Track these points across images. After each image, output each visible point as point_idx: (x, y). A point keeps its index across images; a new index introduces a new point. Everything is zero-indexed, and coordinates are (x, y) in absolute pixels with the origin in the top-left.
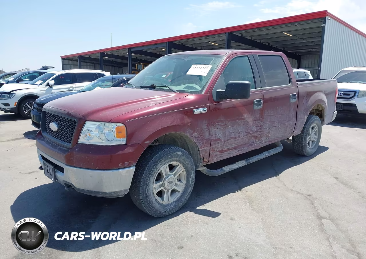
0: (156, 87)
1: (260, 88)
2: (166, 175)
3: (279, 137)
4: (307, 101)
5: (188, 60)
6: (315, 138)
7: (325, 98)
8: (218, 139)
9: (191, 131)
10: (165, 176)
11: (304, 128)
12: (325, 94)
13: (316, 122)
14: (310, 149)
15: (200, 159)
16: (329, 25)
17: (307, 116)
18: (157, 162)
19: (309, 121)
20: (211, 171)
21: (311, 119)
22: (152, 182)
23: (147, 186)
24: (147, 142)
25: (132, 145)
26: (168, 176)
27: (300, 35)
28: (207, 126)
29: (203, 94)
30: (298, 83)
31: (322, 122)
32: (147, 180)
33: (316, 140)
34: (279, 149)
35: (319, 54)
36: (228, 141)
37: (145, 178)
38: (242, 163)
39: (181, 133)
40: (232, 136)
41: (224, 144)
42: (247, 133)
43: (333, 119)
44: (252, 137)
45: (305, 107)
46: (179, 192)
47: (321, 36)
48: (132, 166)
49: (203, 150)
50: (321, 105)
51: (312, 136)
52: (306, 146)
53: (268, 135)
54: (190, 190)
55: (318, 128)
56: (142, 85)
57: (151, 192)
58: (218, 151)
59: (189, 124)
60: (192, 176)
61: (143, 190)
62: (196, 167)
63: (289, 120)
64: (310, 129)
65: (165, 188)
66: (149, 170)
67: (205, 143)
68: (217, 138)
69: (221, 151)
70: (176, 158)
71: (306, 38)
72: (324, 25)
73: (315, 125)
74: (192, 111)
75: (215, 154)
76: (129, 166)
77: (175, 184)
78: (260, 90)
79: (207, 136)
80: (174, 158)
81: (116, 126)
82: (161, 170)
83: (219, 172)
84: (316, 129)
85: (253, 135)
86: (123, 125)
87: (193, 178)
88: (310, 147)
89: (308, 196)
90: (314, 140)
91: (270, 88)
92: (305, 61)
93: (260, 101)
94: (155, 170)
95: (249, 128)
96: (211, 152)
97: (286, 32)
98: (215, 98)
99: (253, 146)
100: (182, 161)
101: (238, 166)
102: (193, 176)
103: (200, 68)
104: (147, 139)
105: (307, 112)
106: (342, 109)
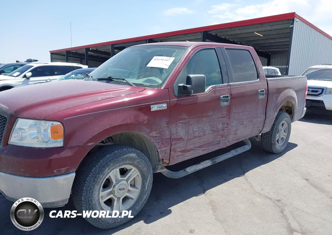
0: (113, 80)
1: (227, 83)
2: (116, 181)
3: (247, 134)
4: (277, 97)
5: (150, 51)
6: (284, 135)
7: (295, 95)
8: (180, 138)
9: (148, 130)
10: (114, 182)
11: (274, 125)
12: (295, 90)
13: (286, 119)
14: (279, 146)
15: (159, 161)
16: (297, 26)
17: (277, 113)
18: (104, 167)
19: (279, 118)
20: (173, 172)
21: (281, 116)
22: (97, 190)
23: (90, 195)
24: (90, 144)
25: (71, 148)
26: (118, 181)
27: (269, 35)
28: (167, 124)
29: (162, 88)
30: (268, 79)
31: (292, 119)
32: (91, 189)
33: (285, 138)
34: (248, 147)
35: (287, 53)
36: (191, 141)
37: (89, 186)
38: (207, 164)
39: (135, 132)
40: (196, 135)
41: (187, 143)
42: (213, 132)
43: (303, 116)
44: (218, 135)
45: (275, 104)
46: (132, 199)
47: (289, 37)
48: (71, 173)
49: (162, 151)
50: (291, 102)
51: (281, 133)
52: (275, 144)
53: (235, 133)
54: (146, 197)
55: (287, 125)
56: (100, 78)
57: (97, 202)
58: (181, 152)
59: (145, 122)
60: (148, 180)
61: (86, 199)
62: (154, 169)
63: (257, 117)
64: (280, 126)
65: (115, 196)
66: (93, 177)
67: (164, 143)
68: (178, 137)
69: (184, 151)
70: (128, 161)
71: (275, 38)
72: (292, 26)
73: (284, 122)
74: (149, 107)
75: (176, 154)
76: (67, 173)
77: (127, 190)
78: (227, 85)
79: (167, 135)
80: (126, 161)
81: (52, 124)
82: (110, 176)
83: (181, 174)
84: (286, 126)
85: (220, 133)
86: (59, 123)
87: (150, 182)
88: (279, 144)
89: (277, 202)
90: (283, 137)
91: (238, 84)
92: (274, 60)
93: (228, 97)
94: (101, 176)
95: (214, 125)
96: (172, 153)
97: (257, 32)
98: (176, 94)
99: (220, 145)
100: (136, 165)
101: (202, 167)
102: (150, 180)
103: (162, 60)
104: (90, 141)
105: (277, 109)
106: (310, 106)
